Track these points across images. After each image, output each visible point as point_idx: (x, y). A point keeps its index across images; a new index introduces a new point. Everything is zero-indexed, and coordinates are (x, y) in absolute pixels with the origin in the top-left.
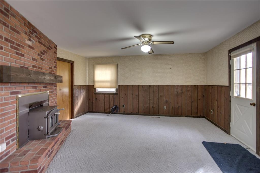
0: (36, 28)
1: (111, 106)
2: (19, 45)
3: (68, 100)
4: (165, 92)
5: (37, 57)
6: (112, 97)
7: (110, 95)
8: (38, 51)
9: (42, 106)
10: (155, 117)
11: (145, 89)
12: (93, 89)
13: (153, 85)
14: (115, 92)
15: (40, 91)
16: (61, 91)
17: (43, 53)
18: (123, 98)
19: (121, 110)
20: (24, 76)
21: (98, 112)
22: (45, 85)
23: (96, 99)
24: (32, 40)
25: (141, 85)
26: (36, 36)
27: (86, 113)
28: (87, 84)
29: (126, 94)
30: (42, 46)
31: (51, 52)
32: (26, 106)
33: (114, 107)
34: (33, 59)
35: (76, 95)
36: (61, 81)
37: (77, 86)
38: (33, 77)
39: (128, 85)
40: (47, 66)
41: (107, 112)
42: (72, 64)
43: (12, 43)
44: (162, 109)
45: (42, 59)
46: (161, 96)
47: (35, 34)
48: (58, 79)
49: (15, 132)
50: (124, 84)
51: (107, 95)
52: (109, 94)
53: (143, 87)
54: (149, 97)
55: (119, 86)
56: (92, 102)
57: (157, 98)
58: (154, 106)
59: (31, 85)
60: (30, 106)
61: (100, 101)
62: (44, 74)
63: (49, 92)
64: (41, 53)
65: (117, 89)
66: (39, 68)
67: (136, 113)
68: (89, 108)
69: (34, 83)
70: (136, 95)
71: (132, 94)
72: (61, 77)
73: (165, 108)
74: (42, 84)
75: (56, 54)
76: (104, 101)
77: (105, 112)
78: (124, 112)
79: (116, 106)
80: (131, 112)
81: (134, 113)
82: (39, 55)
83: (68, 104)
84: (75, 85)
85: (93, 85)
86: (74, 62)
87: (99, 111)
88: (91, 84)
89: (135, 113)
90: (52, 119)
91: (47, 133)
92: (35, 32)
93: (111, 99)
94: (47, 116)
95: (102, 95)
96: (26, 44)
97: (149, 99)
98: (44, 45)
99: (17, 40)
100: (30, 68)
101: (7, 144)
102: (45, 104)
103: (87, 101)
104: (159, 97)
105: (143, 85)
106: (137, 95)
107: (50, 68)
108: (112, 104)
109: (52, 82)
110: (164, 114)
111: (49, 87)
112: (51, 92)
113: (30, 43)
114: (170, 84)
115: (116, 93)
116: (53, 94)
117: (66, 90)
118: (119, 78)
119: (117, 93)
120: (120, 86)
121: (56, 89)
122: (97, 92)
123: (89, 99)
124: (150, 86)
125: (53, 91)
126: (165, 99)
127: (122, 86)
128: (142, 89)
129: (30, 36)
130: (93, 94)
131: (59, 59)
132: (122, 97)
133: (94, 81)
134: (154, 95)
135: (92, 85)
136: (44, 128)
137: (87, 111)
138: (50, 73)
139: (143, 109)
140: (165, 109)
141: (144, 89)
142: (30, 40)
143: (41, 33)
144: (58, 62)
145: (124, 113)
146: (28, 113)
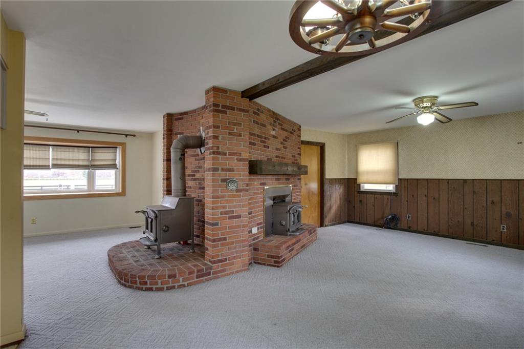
0: (278, 115)
1: (385, 215)
2: (265, 138)
3: (316, 199)
4: (503, 194)
5: (280, 146)
6: (388, 199)
7: (385, 196)
8: (280, 139)
9: (284, 201)
10: (476, 244)
11: (454, 188)
12: (356, 185)
13: (473, 180)
14: (392, 192)
15: (283, 184)
16: (307, 186)
17: (286, 140)
18: (407, 201)
19: (403, 224)
20: (270, 168)
21: (364, 224)
22: (288, 177)
23: (361, 201)
24: (276, 129)
25: (443, 179)
26: (279, 124)
27: (343, 222)
28: (347, 177)
29: (413, 196)
30: (284, 132)
31: (294, 137)
32: (270, 198)
33: (390, 216)
34: (277, 149)
35: (328, 193)
36: (306, 173)
37: (329, 179)
38: (277, 168)
39: (417, 179)
40: (289, 155)
41: (378, 224)
42: (322, 147)
43: (261, 137)
44: (496, 231)
45: (284, 147)
46: (493, 203)
47: (278, 121)
48: (302, 171)
49: (262, 221)
50: (410, 178)
51: (379, 196)
52: (383, 195)
53: (448, 183)
54: (462, 203)
55: (400, 180)
56: (354, 207)
57: (483, 206)
58: (474, 223)
59: (275, 177)
60: (274, 199)
61: (367, 205)
62: (287, 165)
63: (292, 186)
64: (284, 140)
65: (396, 186)
66: (282, 158)
67: (435, 232)
68: (349, 216)
69: (277, 175)
70: (434, 198)
71: (426, 196)
72: (306, 167)
73: (503, 229)
74: (284, 176)
75: (300, 137)
76: (374, 206)
77: (375, 225)
78: (410, 227)
79: (395, 215)
80: (424, 230)
81: (430, 232)
82: (282, 143)
83: (317, 205)
84: (326, 178)
85: (356, 179)
86: (325, 143)
87: (366, 222)
88: (352, 177)
89: (433, 232)
90: (294, 216)
91: (289, 229)
92: (278, 119)
93: (385, 203)
94: (289, 211)
95: (371, 195)
96: (271, 134)
97: (462, 206)
98: (287, 131)
99: (264, 133)
100: (274, 159)
101: (258, 229)
102: (287, 199)
103: (346, 205)
104: (488, 204)
105: (449, 180)
106: (436, 197)
107: (293, 156)
108: (387, 211)
109: (295, 174)
110: (501, 241)
111: (292, 180)
112: (295, 186)
113: (273, 133)
114: (519, 178)
115: (394, 193)
116: (297, 189)
117: (314, 186)
118: (400, 167)
119: (397, 193)
120: (402, 180)
121: (300, 182)
122: (362, 190)
123: (349, 201)
124: (465, 181)
125: (297, 186)
126: (504, 209)
127: (406, 180)
128: (448, 187)
129: (274, 126)
130: (356, 193)
131: (303, 143)
132: (407, 199)
133: (357, 172)
134: (474, 201)
135: (354, 179)
136: (286, 224)
137: (346, 220)
138: (293, 163)
139: (449, 225)
140: (505, 230)
141: (452, 187)
142: (274, 130)
143: (284, 118)
144: (303, 146)
145: (409, 230)
146: (272, 205)
